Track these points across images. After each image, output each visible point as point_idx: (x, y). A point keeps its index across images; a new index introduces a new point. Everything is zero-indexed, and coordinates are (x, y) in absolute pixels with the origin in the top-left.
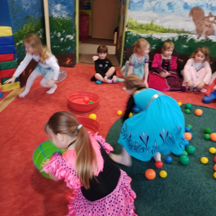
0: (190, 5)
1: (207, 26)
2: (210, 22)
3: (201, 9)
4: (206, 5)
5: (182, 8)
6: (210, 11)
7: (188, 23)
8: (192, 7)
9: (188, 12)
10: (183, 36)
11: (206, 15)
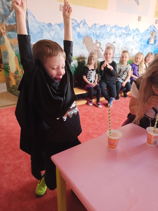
0: (82, 34)
1: (96, 51)
2: (97, 47)
3: (90, 37)
4: (92, 34)
5: (77, 37)
6: (96, 38)
7: (83, 49)
8: (84, 36)
9: (81, 40)
10: (82, 62)
11: (94, 42)
